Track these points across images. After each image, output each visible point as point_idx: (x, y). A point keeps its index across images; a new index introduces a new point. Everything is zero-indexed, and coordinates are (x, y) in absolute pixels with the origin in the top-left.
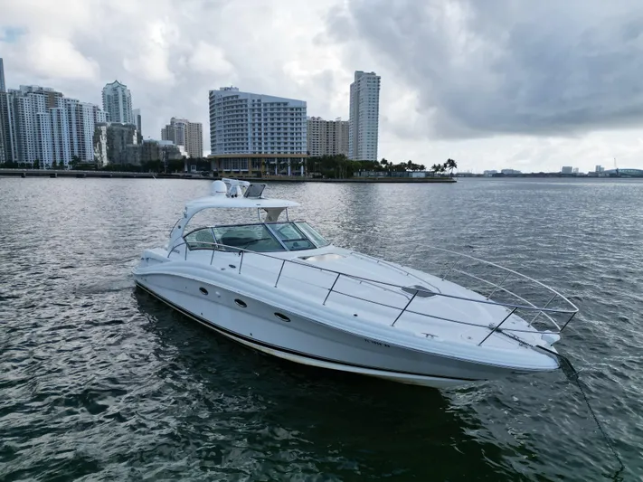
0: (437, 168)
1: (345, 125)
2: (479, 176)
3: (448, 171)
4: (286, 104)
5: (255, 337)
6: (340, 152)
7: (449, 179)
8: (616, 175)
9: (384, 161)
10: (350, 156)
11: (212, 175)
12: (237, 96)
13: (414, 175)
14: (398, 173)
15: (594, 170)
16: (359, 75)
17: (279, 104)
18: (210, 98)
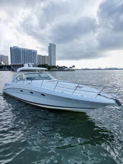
0: (70, 68)
1: (47, 57)
3: (73, 68)
4: (31, 51)
5: (36, 102)
6: (46, 63)
7: (73, 70)
8: (110, 69)
9: (58, 66)
10: (49, 64)
12: (18, 49)
13: (65, 69)
14: (61, 69)
15: (105, 68)
16: (50, 44)
17: (30, 51)
18: (10, 49)
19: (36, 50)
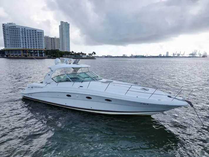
0: (90, 54)
1: (58, 39)
2: (101, 57)
3: (93, 55)
4: (35, 31)
5: (93, 108)
6: (57, 49)
7: (93, 58)
8: (136, 57)
9: (73, 52)
10: (61, 50)
11: (5, 56)
12: (15, 27)
13: (83, 57)
14: (78, 56)
15: (131, 55)
16: (62, 22)
17: (33, 30)
18: (3, 27)
19: (42, 30)
